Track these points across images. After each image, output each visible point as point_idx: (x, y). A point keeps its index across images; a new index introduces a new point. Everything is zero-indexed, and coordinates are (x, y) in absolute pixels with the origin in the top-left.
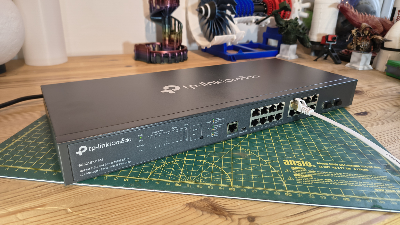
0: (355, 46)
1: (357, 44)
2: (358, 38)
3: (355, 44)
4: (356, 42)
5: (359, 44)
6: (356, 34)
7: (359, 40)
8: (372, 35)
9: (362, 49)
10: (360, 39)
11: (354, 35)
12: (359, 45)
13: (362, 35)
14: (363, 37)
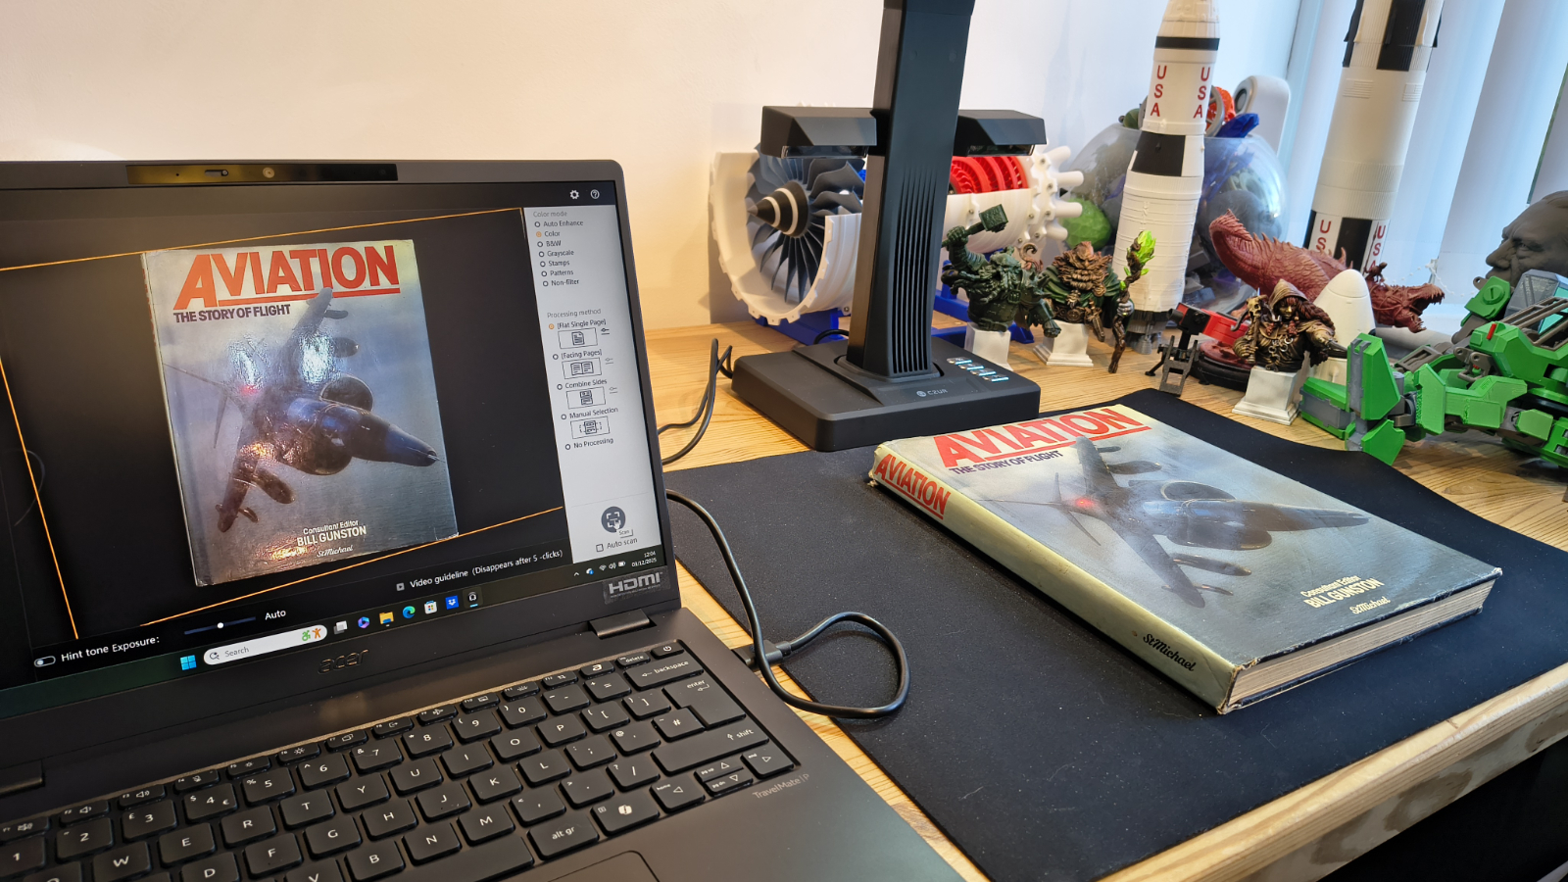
0: (1253, 347)
1: (1258, 344)
2: (1265, 323)
3: (1253, 344)
4: (1257, 336)
5: (1264, 342)
6: (1258, 312)
7: (1267, 333)
8: (1304, 319)
9: (1273, 359)
10: (1269, 329)
11: (1252, 313)
12: (1266, 348)
13: (1276, 318)
14: (1278, 322)
